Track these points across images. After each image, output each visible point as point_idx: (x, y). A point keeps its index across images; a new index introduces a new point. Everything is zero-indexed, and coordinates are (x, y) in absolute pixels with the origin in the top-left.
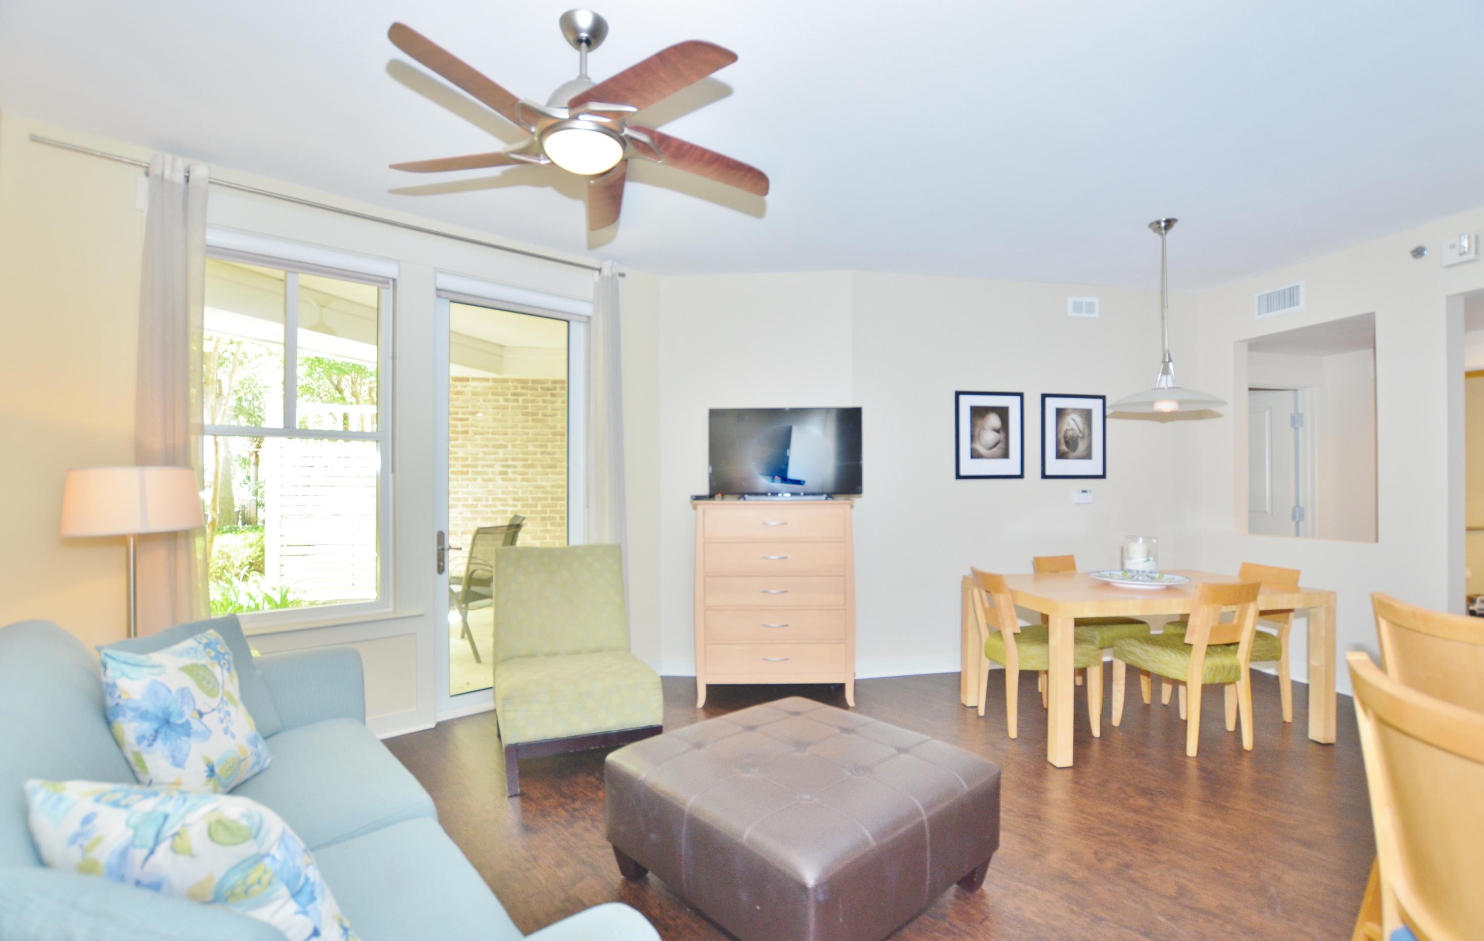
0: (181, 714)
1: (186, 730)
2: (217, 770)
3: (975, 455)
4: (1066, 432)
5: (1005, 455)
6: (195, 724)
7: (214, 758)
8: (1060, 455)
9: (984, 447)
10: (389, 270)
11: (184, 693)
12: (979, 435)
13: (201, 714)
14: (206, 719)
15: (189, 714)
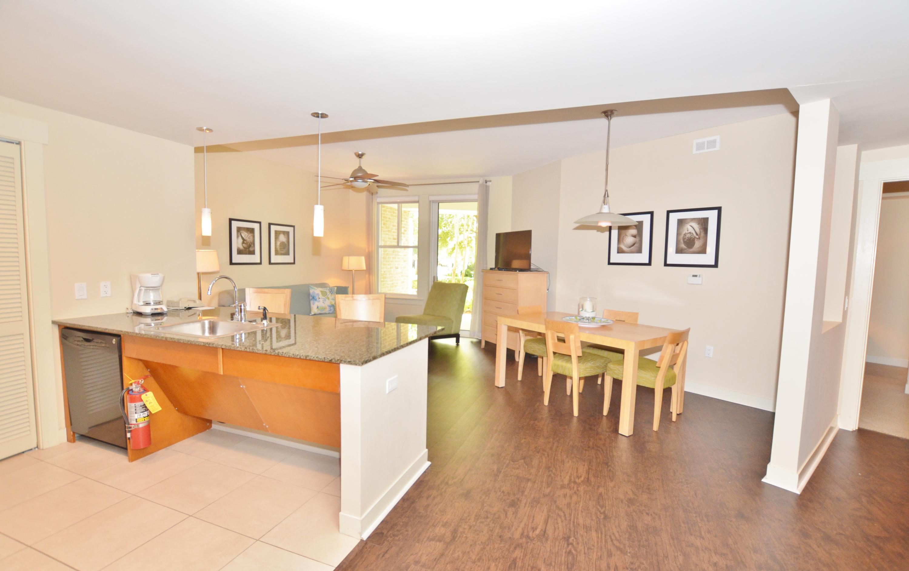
0: (316, 297)
1: (316, 300)
2: (319, 307)
3: (620, 251)
4: (685, 235)
5: (640, 251)
6: (318, 299)
7: (319, 306)
8: (679, 251)
9: (626, 246)
10: (416, 199)
11: (318, 294)
12: (623, 239)
13: (319, 298)
14: (320, 299)
15: (317, 297)
